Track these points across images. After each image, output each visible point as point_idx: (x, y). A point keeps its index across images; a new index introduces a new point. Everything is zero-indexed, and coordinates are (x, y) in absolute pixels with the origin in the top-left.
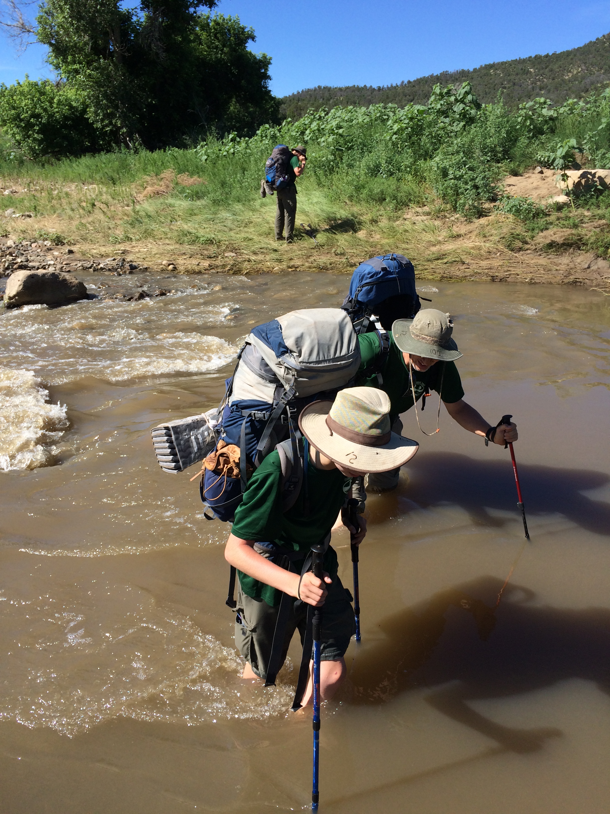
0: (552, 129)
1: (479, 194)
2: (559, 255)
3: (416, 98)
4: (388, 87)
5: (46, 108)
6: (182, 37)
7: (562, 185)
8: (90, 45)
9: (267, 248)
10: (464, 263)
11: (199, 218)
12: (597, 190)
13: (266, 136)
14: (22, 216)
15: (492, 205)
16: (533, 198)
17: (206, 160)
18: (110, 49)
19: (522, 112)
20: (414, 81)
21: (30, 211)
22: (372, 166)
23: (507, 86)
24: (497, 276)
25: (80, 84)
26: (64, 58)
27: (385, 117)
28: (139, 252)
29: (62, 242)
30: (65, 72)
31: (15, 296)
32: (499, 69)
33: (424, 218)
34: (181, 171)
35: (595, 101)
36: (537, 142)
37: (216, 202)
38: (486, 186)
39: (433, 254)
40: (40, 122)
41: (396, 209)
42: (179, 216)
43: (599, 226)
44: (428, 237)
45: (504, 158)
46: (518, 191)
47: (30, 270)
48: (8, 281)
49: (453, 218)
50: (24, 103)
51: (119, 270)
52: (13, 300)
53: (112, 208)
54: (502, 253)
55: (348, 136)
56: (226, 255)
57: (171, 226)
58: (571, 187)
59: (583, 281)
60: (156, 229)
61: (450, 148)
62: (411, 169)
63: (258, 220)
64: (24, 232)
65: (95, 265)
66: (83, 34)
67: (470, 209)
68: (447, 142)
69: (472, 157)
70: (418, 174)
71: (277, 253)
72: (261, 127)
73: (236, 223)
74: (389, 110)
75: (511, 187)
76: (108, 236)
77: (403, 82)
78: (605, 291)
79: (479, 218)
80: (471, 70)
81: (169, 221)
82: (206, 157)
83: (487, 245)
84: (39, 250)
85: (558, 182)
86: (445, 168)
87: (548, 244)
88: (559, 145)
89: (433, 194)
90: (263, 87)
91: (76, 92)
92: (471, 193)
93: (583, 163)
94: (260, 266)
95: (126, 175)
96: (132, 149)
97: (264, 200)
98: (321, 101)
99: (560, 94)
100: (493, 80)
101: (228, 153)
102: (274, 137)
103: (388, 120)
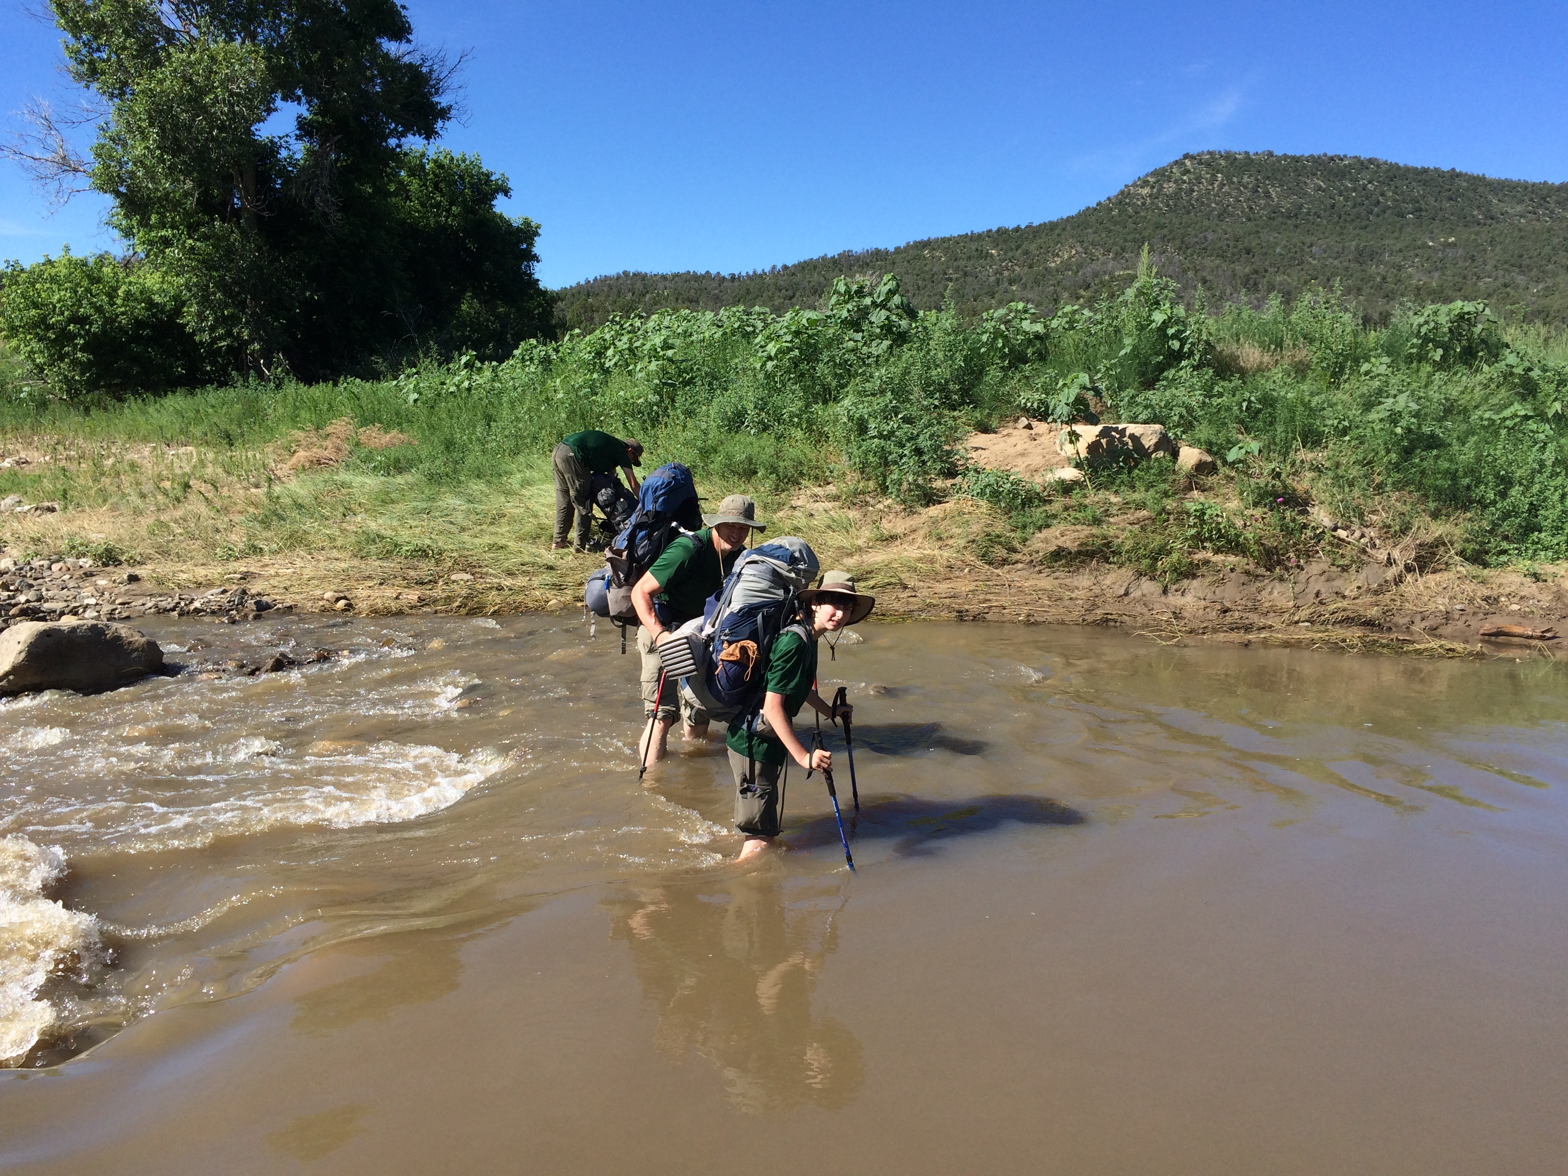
0: (1040, 354)
1: (924, 462)
2: (1074, 572)
3: (798, 293)
4: (748, 275)
5: (101, 306)
6: (374, 186)
7: (1069, 450)
8: (196, 196)
9: (533, 564)
10: (905, 587)
11: (397, 508)
12: (1128, 459)
13: (532, 359)
14: (37, 509)
15: (949, 482)
16: (1019, 470)
17: (416, 401)
18: (234, 204)
19: (989, 325)
20: (794, 266)
21: (53, 500)
22: (729, 414)
23: (954, 276)
24: (967, 611)
25: (171, 263)
26: (142, 218)
27: (749, 329)
28: (277, 575)
29: (116, 560)
30: (144, 243)
32: (939, 247)
33: (829, 505)
34: (365, 421)
35: (1110, 308)
36: (1018, 375)
37: (433, 479)
38: (935, 451)
40: (88, 331)
41: (777, 490)
42: (360, 505)
43: (1138, 521)
44: (837, 539)
45: (963, 403)
46: (993, 459)
47: (42, 619)
49: (880, 506)
50: (57, 297)
51: (234, 612)
52: (4, 683)
53: (225, 492)
54: (973, 568)
55: (683, 361)
56: (453, 577)
57: (345, 525)
58: (1084, 452)
59: (1119, 619)
60: (313, 531)
61: (868, 384)
62: (800, 419)
63: (517, 511)
64: (36, 541)
65: (183, 604)
66: (182, 178)
67: (910, 490)
68: (863, 374)
69: (907, 400)
70: (814, 427)
71: (553, 573)
72: (522, 343)
73: (473, 517)
74: (755, 316)
75: (980, 451)
76: (214, 546)
77: (774, 267)
78: (1159, 636)
79: (927, 505)
80: (892, 249)
81: (340, 516)
82: (416, 396)
83: (946, 554)
84: (67, 576)
85: (1062, 445)
86: (861, 418)
87: (1052, 553)
88: (1061, 383)
89: (842, 463)
90: (525, 273)
91: (163, 277)
92: (911, 462)
93: (1102, 413)
94: (520, 598)
95: (256, 428)
96: (270, 381)
97: (528, 474)
98: (629, 296)
99: (1042, 292)
100: (929, 267)
101: (458, 389)
102: (546, 360)
103: (754, 334)
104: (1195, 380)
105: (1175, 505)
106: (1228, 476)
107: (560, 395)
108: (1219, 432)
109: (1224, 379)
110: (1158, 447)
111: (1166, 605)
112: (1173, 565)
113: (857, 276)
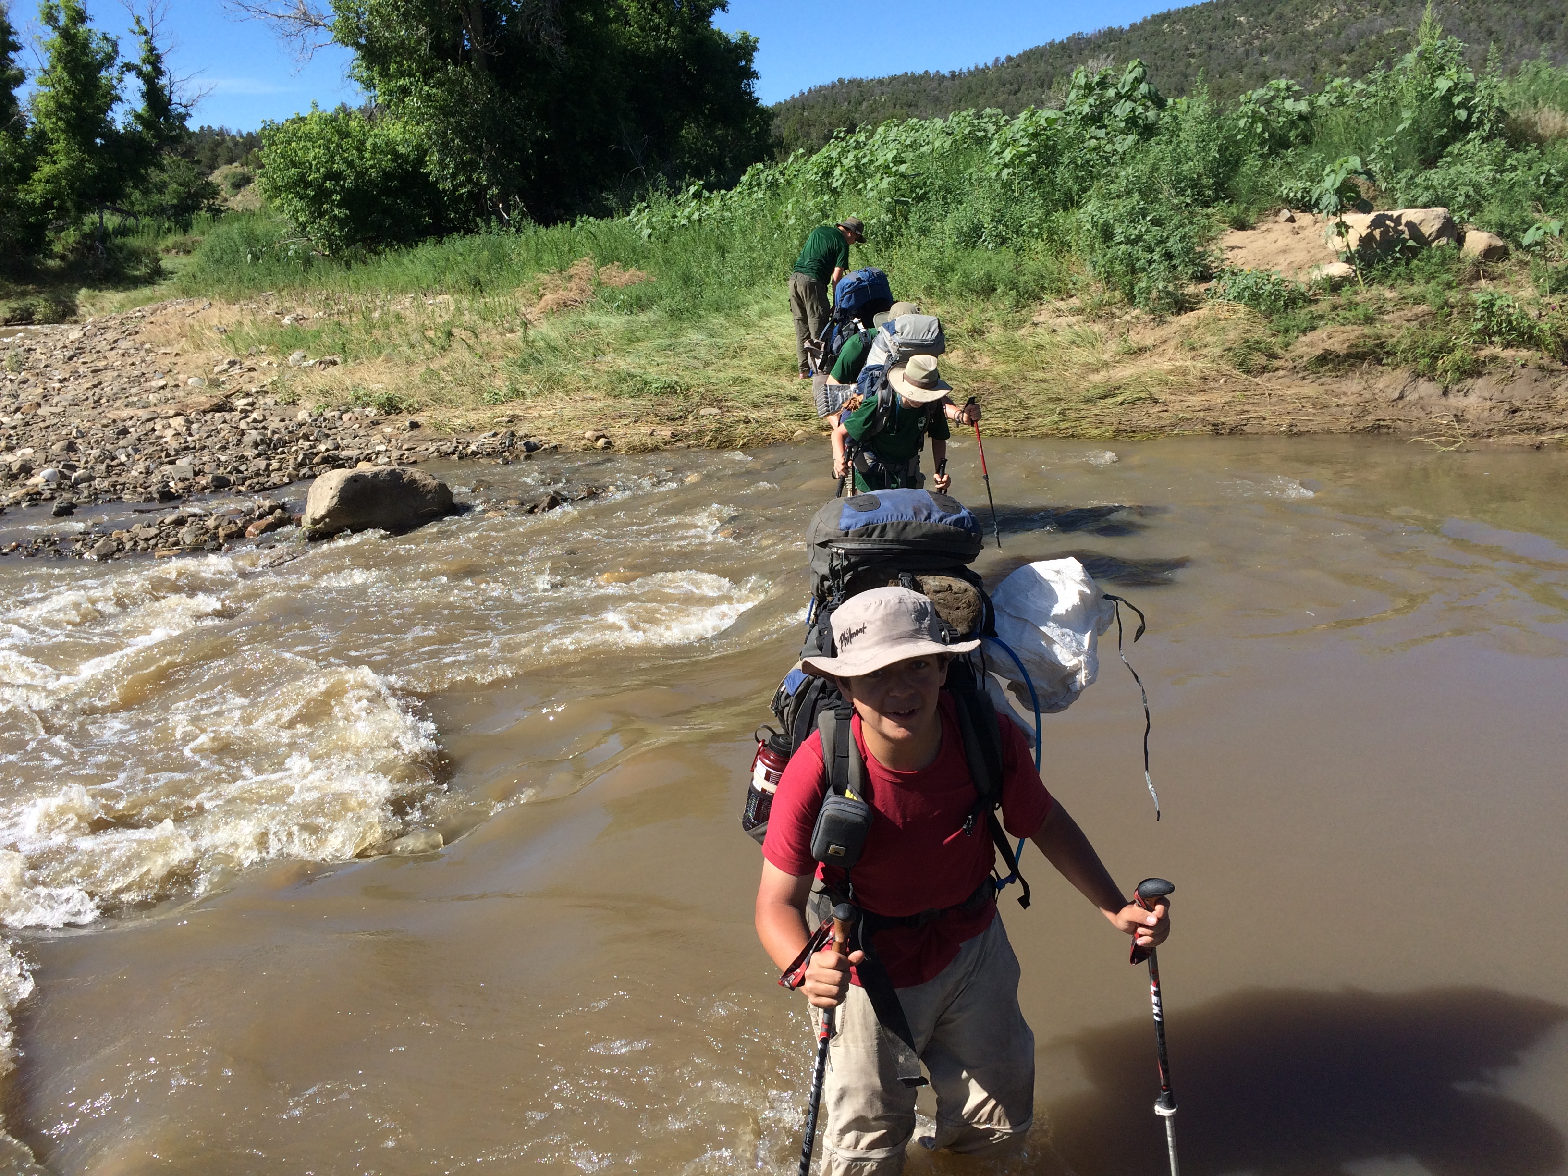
0: (1305, 137)
1: (1175, 267)
2: (1342, 376)
3: (1024, 87)
4: (969, 71)
5: (352, 160)
6: (595, 14)
7: (1337, 243)
8: (429, 41)
9: (777, 396)
10: (1156, 402)
11: (645, 346)
12: (1405, 249)
13: (759, 185)
14: (321, 363)
15: (1202, 287)
16: (1281, 270)
17: (649, 236)
18: (464, 46)
19: (1247, 109)
20: (1019, 56)
21: (334, 354)
22: (965, 229)
23: (1197, 51)
24: (1223, 424)
25: (411, 113)
26: (382, 69)
27: (981, 134)
28: (540, 417)
29: (397, 408)
30: (385, 93)
31: (323, 518)
32: (1180, 20)
33: (1073, 319)
34: (604, 261)
35: (1385, 79)
36: (1279, 163)
37: (675, 314)
38: (1187, 254)
39: (1095, 387)
40: (343, 187)
41: (1017, 306)
42: (608, 344)
43: (1417, 317)
44: (1083, 355)
45: (1217, 199)
46: (1251, 258)
47: (342, 466)
48: (311, 488)
49: (1128, 317)
50: (312, 155)
51: (507, 454)
52: (321, 525)
53: (484, 338)
54: (1229, 378)
55: (915, 176)
56: (702, 412)
57: (596, 365)
58: (1355, 245)
59: (1393, 425)
60: (568, 373)
61: (1112, 186)
62: (1040, 229)
63: (758, 343)
64: (325, 393)
65: (461, 447)
66: (415, 24)
67: (1160, 298)
68: (1107, 175)
69: (1156, 200)
70: (1056, 237)
71: (797, 404)
72: (749, 168)
73: (715, 351)
74: (986, 120)
75: (1236, 251)
76: (481, 391)
77: (997, 60)
78: (1437, 442)
79: (1178, 313)
80: (1126, 27)
81: (591, 356)
82: (649, 231)
83: (1199, 365)
84: (357, 426)
85: (1328, 237)
86: (1106, 224)
87: (1317, 358)
88: (1328, 169)
89: (1087, 274)
90: (745, 93)
91: (405, 127)
92: (1160, 268)
93: (1374, 198)
94: (768, 430)
95: (504, 273)
96: (510, 225)
97: (765, 305)
98: (845, 106)
99: (1299, 60)
100: (1168, 42)
101: (690, 221)
102: (773, 185)
103: (989, 140)
104: (1484, 154)
105: (1459, 296)
106: (1522, 261)
107: (792, 221)
108: (1512, 211)
109: (1518, 150)
110: (1440, 233)
111: (1447, 408)
112: (1455, 363)
113: (1090, 61)
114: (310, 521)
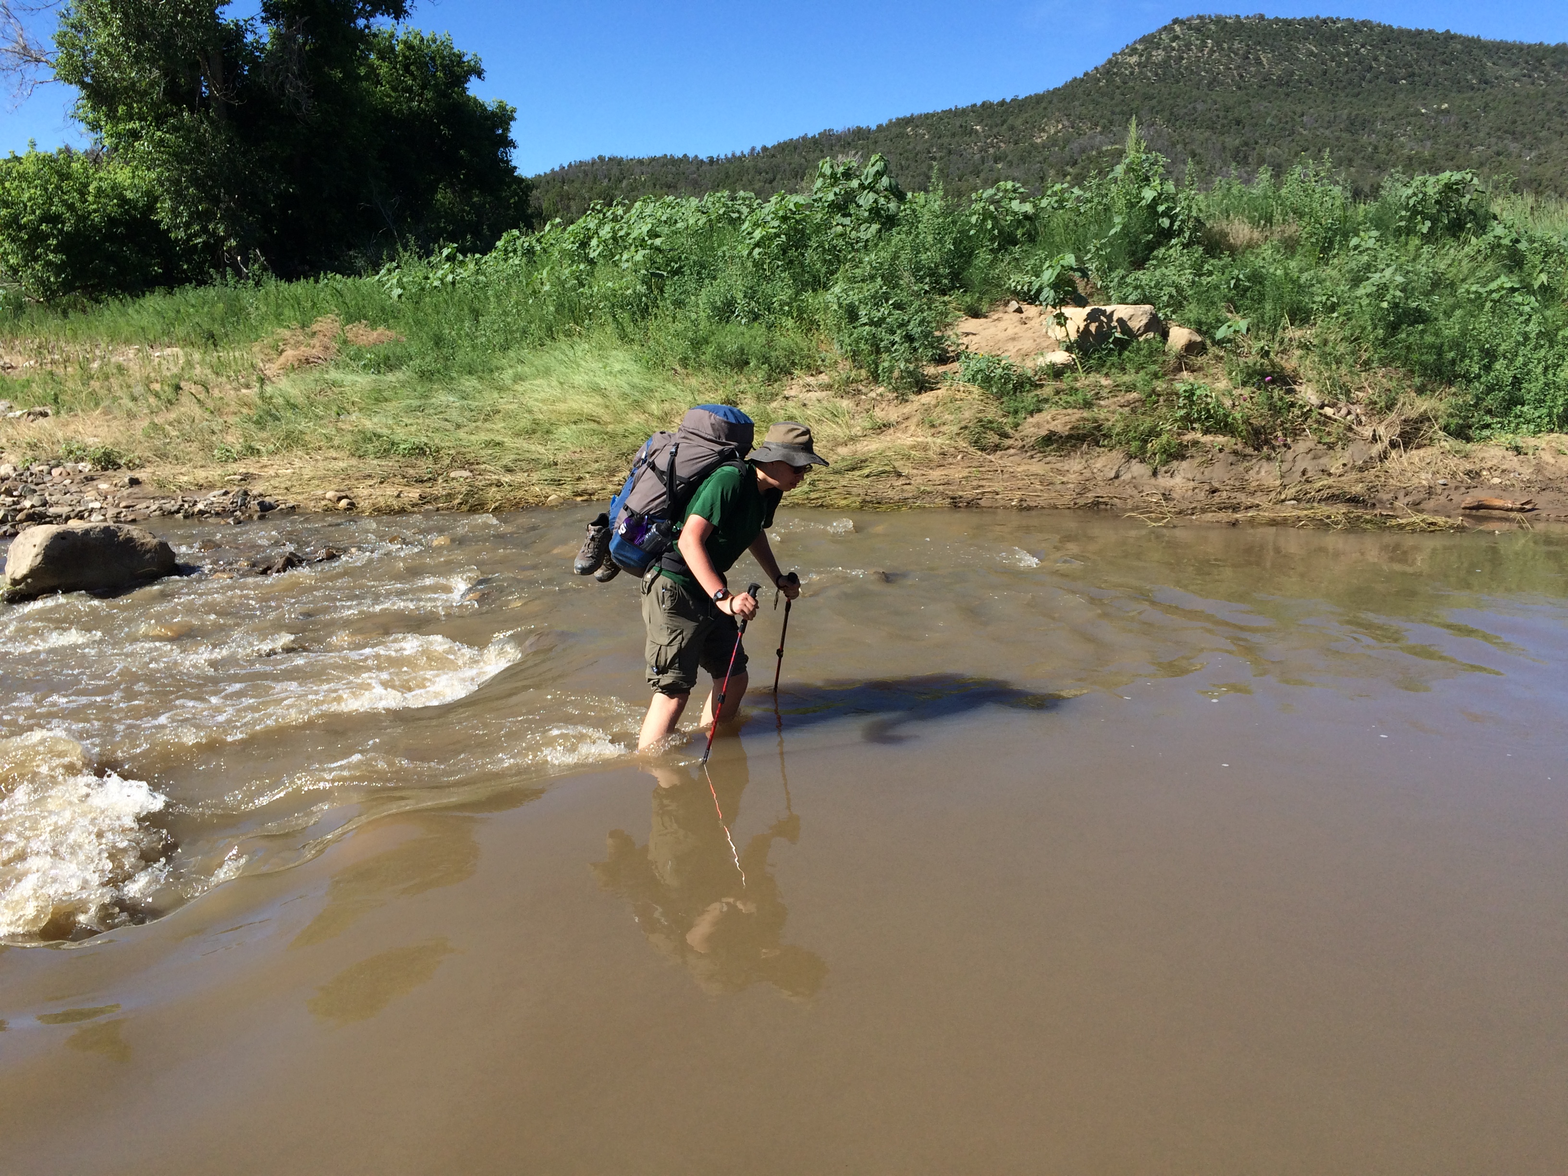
0: (1030, 235)
1: (915, 350)
2: (1065, 456)
3: (779, 176)
4: (726, 158)
5: (73, 204)
6: (344, 71)
7: (1058, 333)
8: (163, 85)
9: (531, 460)
10: (899, 475)
11: (391, 406)
12: (1117, 341)
13: (515, 251)
14: (29, 414)
15: (941, 369)
16: (1010, 355)
17: (400, 296)
18: (202, 93)
19: (978, 206)
20: (774, 147)
21: (45, 405)
22: (719, 303)
23: (938, 155)
24: (961, 497)
25: (142, 157)
26: (110, 110)
27: (735, 215)
28: (277, 475)
29: (115, 463)
30: (112, 136)
31: (25, 577)
32: (922, 125)
33: (819, 394)
34: (351, 318)
35: (1099, 186)
36: (1008, 258)
37: (425, 376)
38: (926, 337)
39: (843, 459)
40: (61, 230)
41: (769, 380)
42: (353, 403)
43: (1128, 404)
44: (832, 429)
45: (953, 288)
46: (984, 344)
47: (51, 523)
48: (11, 547)
49: (873, 395)
50: (27, 195)
51: (238, 513)
52: (22, 586)
53: (216, 393)
54: (966, 454)
55: (670, 250)
56: (452, 475)
57: (340, 424)
58: (1073, 336)
59: (1110, 502)
60: (308, 431)
61: (857, 270)
62: (791, 307)
63: (511, 407)
64: (33, 446)
65: (186, 506)
66: (148, 66)
67: (902, 378)
68: (853, 259)
69: (897, 285)
70: (805, 316)
71: (552, 469)
72: (505, 234)
73: (467, 414)
74: (740, 202)
75: (970, 337)
76: (211, 448)
77: (753, 149)
78: (1148, 518)
79: (919, 392)
80: (874, 127)
81: (333, 414)
82: (400, 291)
83: (939, 441)
84: (68, 481)
85: (1050, 327)
86: (851, 305)
87: (1043, 438)
88: (1047, 265)
89: (834, 352)
90: (502, 160)
91: (133, 172)
92: (902, 349)
93: (1090, 294)
94: (520, 494)
95: (240, 327)
96: (248, 278)
97: (519, 369)
98: (605, 183)
99: (1029, 170)
100: (912, 145)
101: (442, 283)
102: (529, 252)
103: (740, 220)
104: (1185, 259)
105: (1165, 386)
106: (1217, 356)
107: (547, 287)
108: (1208, 311)
109: (1213, 257)
110: (1148, 328)
111: (1156, 487)
112: (1163, 447)
113: (840, 156)
114: (9, 581)
